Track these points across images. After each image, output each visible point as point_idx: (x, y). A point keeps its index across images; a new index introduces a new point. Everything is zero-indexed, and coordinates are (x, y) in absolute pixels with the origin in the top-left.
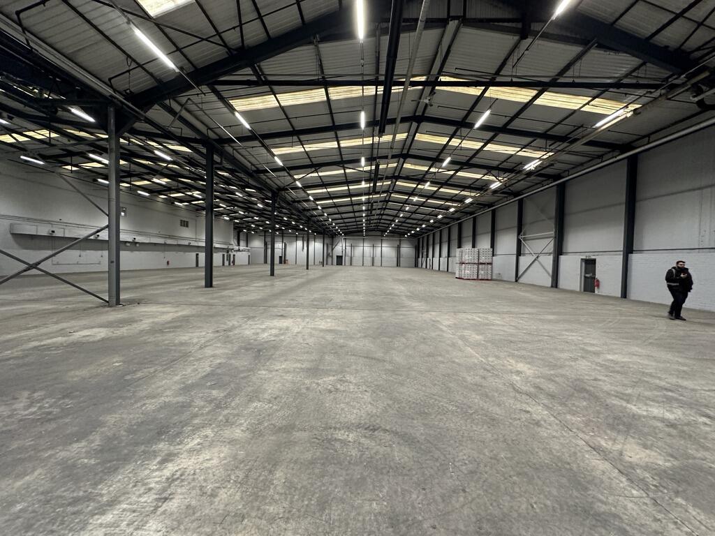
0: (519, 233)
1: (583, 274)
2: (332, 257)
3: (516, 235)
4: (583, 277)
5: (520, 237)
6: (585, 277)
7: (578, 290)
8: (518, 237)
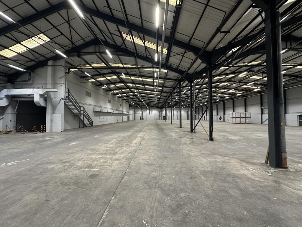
0: (262, 106)
1: (299, 120)
2: (161, 116)
3: (260, 107)
4: (299, 122)
5: (262, 108)
6: (300, 121)
7: (297, 126)
8: (261, 107)
